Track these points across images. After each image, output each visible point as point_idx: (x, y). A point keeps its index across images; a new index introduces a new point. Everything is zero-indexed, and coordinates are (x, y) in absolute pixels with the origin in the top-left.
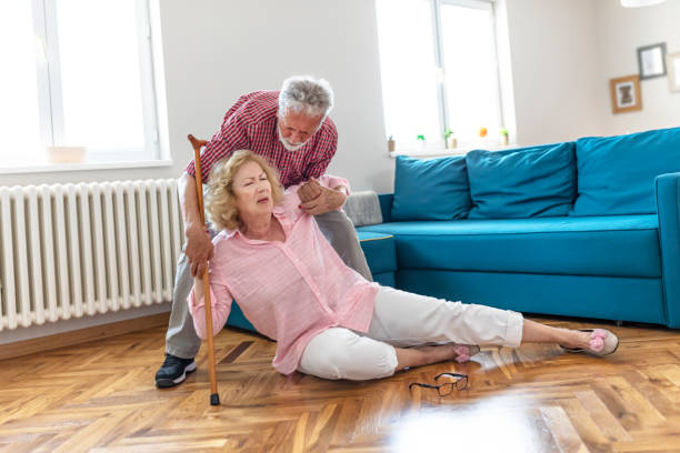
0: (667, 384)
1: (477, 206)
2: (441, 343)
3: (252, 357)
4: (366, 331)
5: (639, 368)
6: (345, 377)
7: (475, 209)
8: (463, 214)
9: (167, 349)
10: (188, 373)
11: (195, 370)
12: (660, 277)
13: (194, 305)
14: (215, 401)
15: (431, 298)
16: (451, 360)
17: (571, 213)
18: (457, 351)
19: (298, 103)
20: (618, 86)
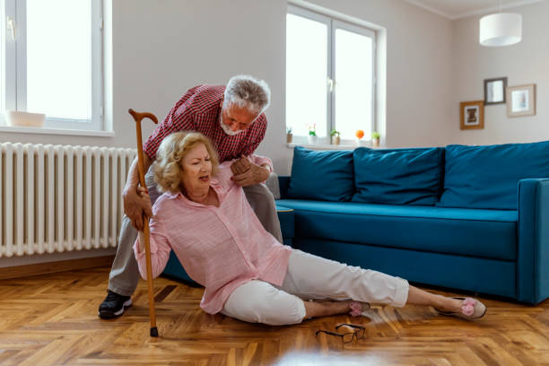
0: (529, 347)
1: (360, 192)
2: (339, 299)
3: (177, 298)
4: (281, 285)
5: (501, 331)
6: (265, 322)
7: (357, 194)
8: (348, 198)
9: (110, 287)
10: (126, 308)
11: (131, 306)
12: (515, 261)
13: (139, 252)
14: (154, 333)
15: (335, 262)
16: (346, 314)
17: (437, 204)
18: (352, 307)
19: (243, 101)
20: (466, 108)
